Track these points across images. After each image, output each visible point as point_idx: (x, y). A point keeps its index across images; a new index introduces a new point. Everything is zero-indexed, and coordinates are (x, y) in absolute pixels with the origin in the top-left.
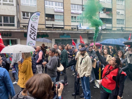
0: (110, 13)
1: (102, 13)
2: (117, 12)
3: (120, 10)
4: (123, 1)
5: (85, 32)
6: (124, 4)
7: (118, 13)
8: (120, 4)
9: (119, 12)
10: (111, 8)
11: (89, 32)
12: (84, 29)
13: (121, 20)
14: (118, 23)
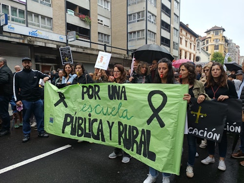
0: (86, 19)
1: (71, 15)
2: (99, 20)
3: (104, 18)
4: (108, 2)
5: (21, 41)
6: (109, 9)
7: (100, 22)
8: (103, 6)
9: (102, 21)
10: (89, 9)
11: (35, 44)
12: (21, 35)
13: (105, 35)
14: (100, 39)
